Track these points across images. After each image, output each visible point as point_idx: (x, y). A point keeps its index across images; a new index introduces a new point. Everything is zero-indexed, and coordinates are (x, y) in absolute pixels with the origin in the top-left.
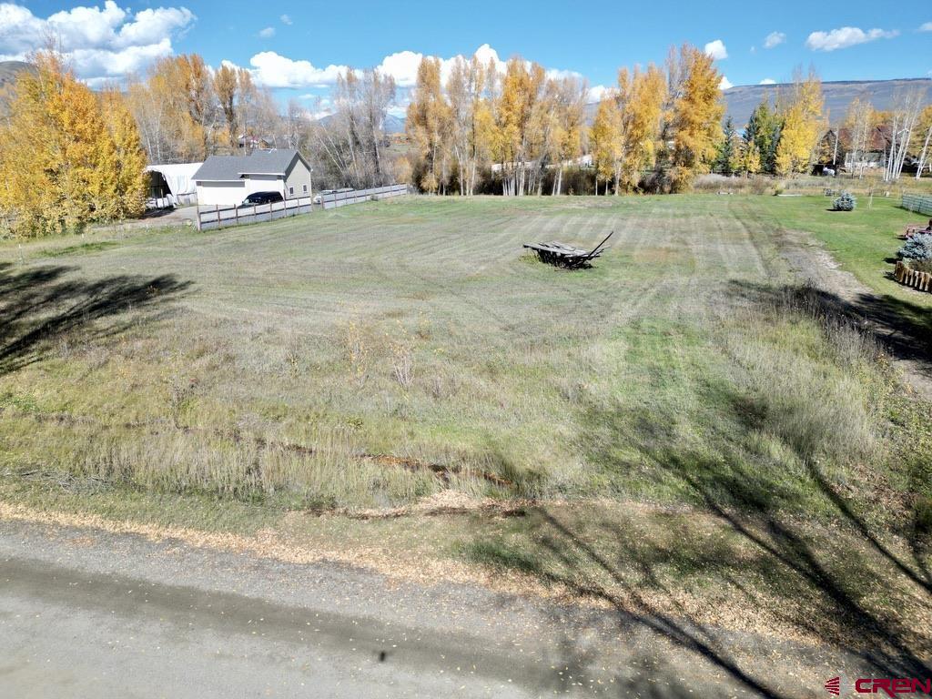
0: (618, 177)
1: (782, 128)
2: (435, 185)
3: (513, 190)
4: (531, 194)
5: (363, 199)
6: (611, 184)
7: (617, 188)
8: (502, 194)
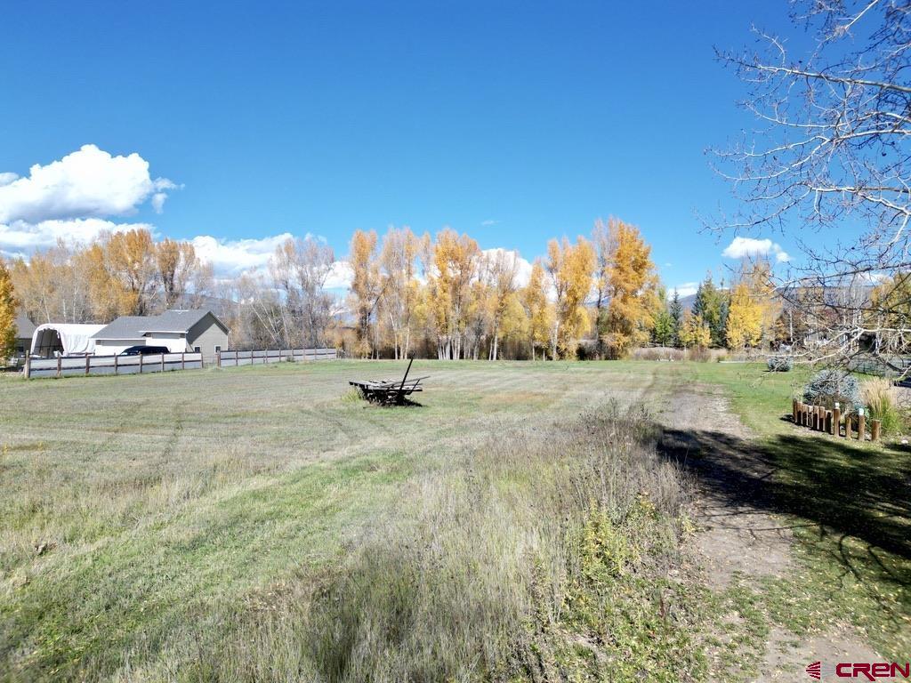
0: (555, 344)
1: (730, 305)
2: (368, 350)
4: (467, 358)
6: (548, 351)
7: (554, 354)
8: (437, 358)
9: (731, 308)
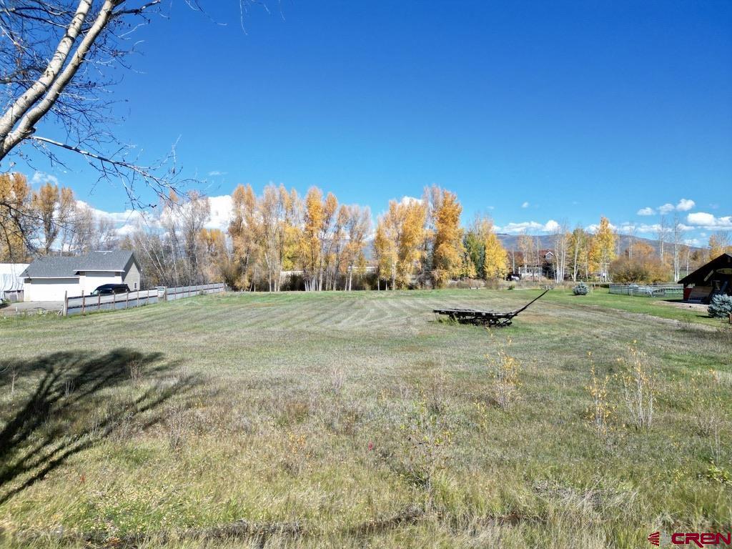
0: (395, 278)
1: (485, 248)
2: (247, 284)
3: (314, 288)
4: (328, 290)
5: (194, 294)
6: (389, 283)
7: (394, 285)
8: (304, 290)
9: (486, 251)
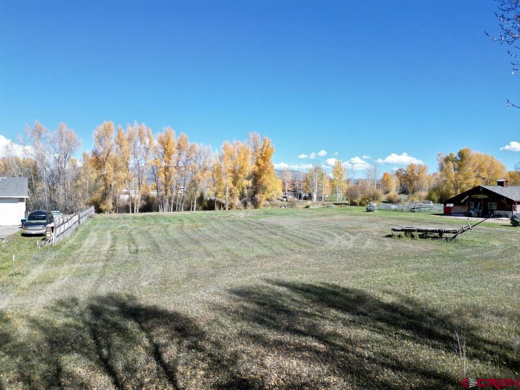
0: (227, 200)
2: (111, 206)
3: (166, 209)
4: (178, 211)
6: (224, 204)
7: (227, 206)
